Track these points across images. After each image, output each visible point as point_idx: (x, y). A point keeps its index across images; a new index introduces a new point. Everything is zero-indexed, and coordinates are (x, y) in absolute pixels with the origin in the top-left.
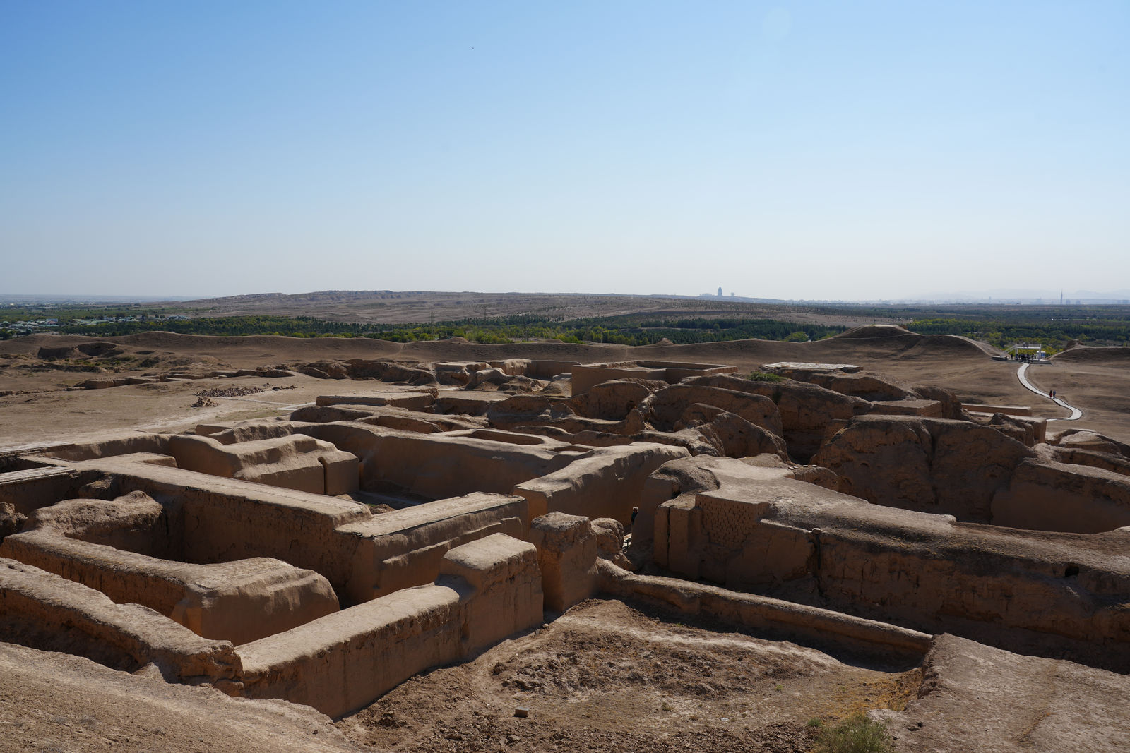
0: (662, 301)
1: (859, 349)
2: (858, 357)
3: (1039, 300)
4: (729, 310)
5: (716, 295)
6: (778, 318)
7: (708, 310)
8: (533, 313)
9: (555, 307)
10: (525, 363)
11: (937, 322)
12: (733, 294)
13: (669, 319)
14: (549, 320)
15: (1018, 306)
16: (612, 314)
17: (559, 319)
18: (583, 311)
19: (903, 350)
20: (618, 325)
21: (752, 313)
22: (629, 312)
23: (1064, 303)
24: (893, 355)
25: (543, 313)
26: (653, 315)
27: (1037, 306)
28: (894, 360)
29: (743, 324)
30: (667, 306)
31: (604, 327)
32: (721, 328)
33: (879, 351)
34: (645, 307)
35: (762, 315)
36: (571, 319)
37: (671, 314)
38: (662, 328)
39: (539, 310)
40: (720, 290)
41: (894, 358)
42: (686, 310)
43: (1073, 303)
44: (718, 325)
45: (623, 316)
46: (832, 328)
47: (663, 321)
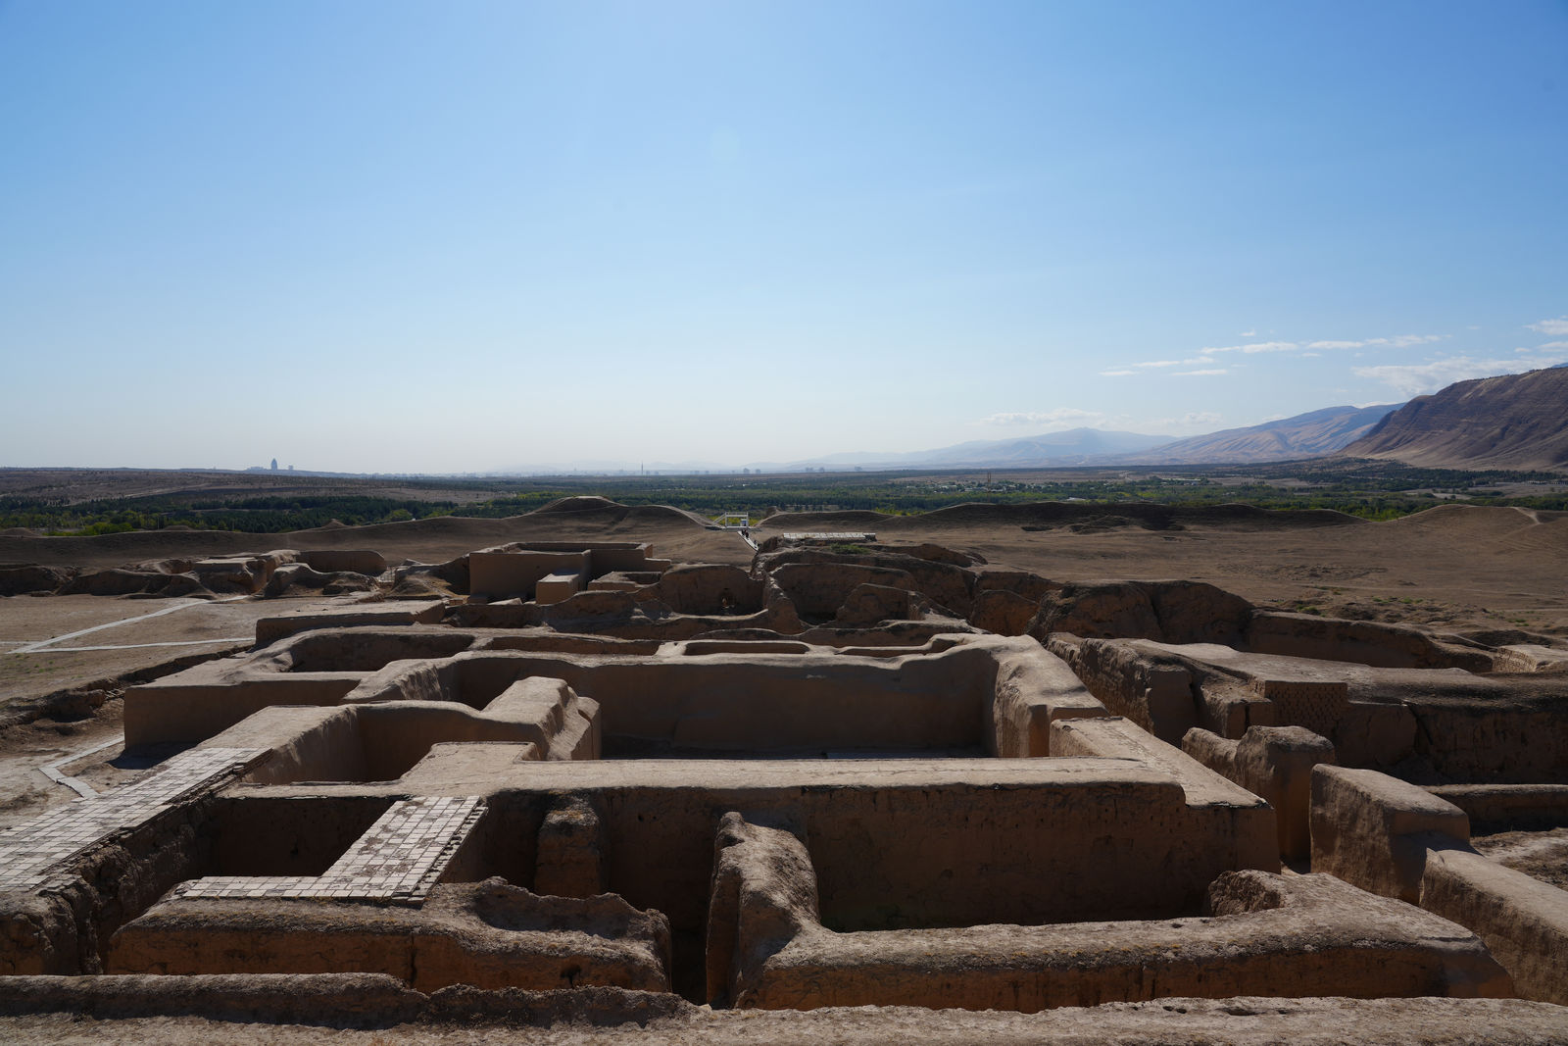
0: (210, 476)
1: (567, 523)
2: (569, 532)
3: (622, 471)
4: (305, 485)
5: (270, 468)
6: (370, 493)
7: (277, 486)
8: (17, 494)
9: (51, 486)
10: (293, 556)
11: (544, 495)
12: (291, 467)
13: (233, 499)
14: (45, 504)
15: (605, 477)
16: (143, 494)
17: (62, 502)
18: (97, 490)
19: (614, 523)
20: (159, 508)
21: (336, 489)
22: (166, 490)
23: (645, 474)
24: (605, 528)
25: (32, 495)
26: (204, 493)
27: (619, 477)
28: (608, 534)
29: (330, 502)
30: (219, 482)
31: (138, 510)
32: (303, 508)
33: (589, 525)
34: (188, 484)
35: (348, 491)
36: (80, 501)
37: (229, 492)
38: (221, 509)
39: (26, 491)
40: (274, 462)
41: (608, 531)
42: (247, 486)
43: (652, 474)
44: (298, 504)
45: (162, 496)
46: (437, 505)
47: (224, 502)
